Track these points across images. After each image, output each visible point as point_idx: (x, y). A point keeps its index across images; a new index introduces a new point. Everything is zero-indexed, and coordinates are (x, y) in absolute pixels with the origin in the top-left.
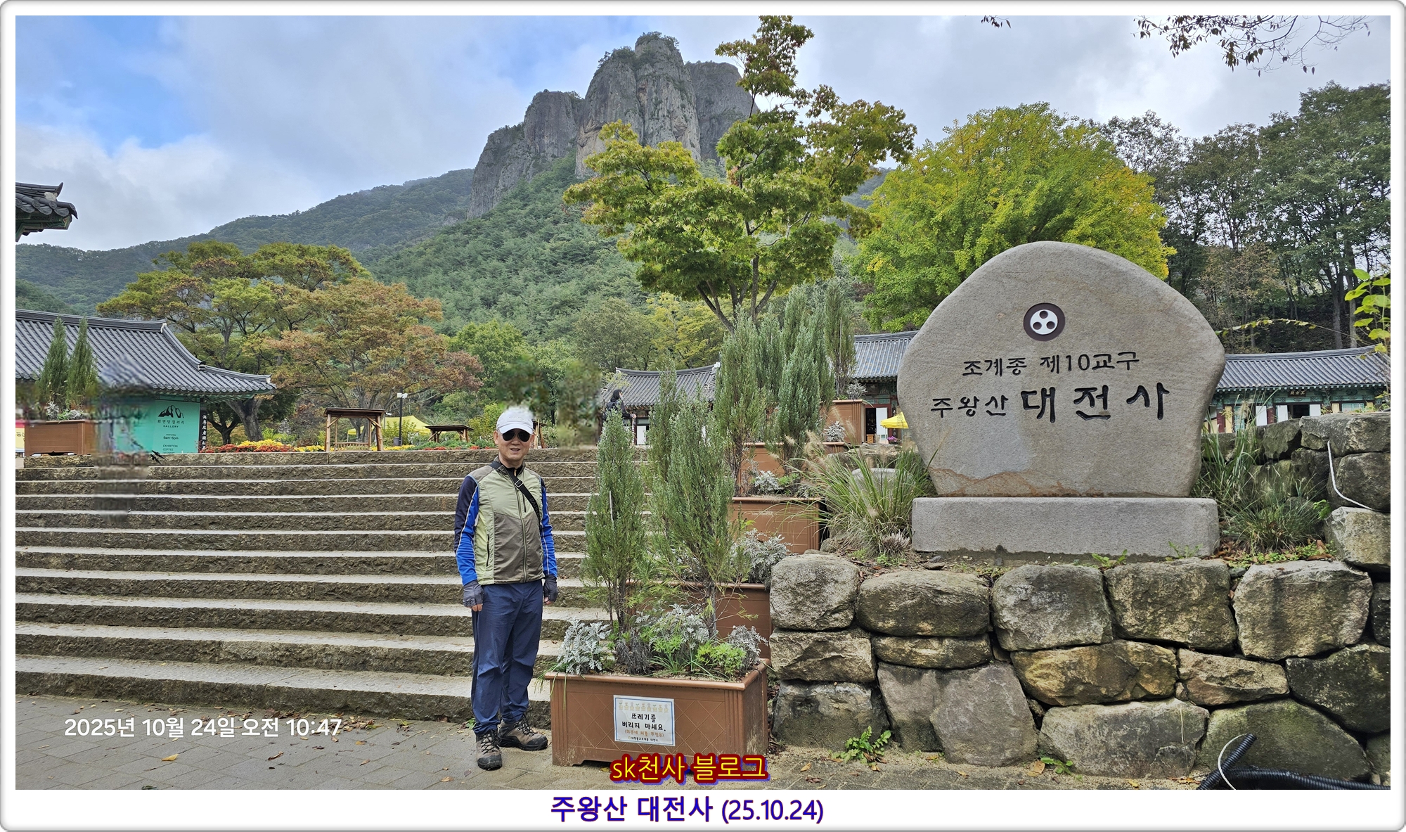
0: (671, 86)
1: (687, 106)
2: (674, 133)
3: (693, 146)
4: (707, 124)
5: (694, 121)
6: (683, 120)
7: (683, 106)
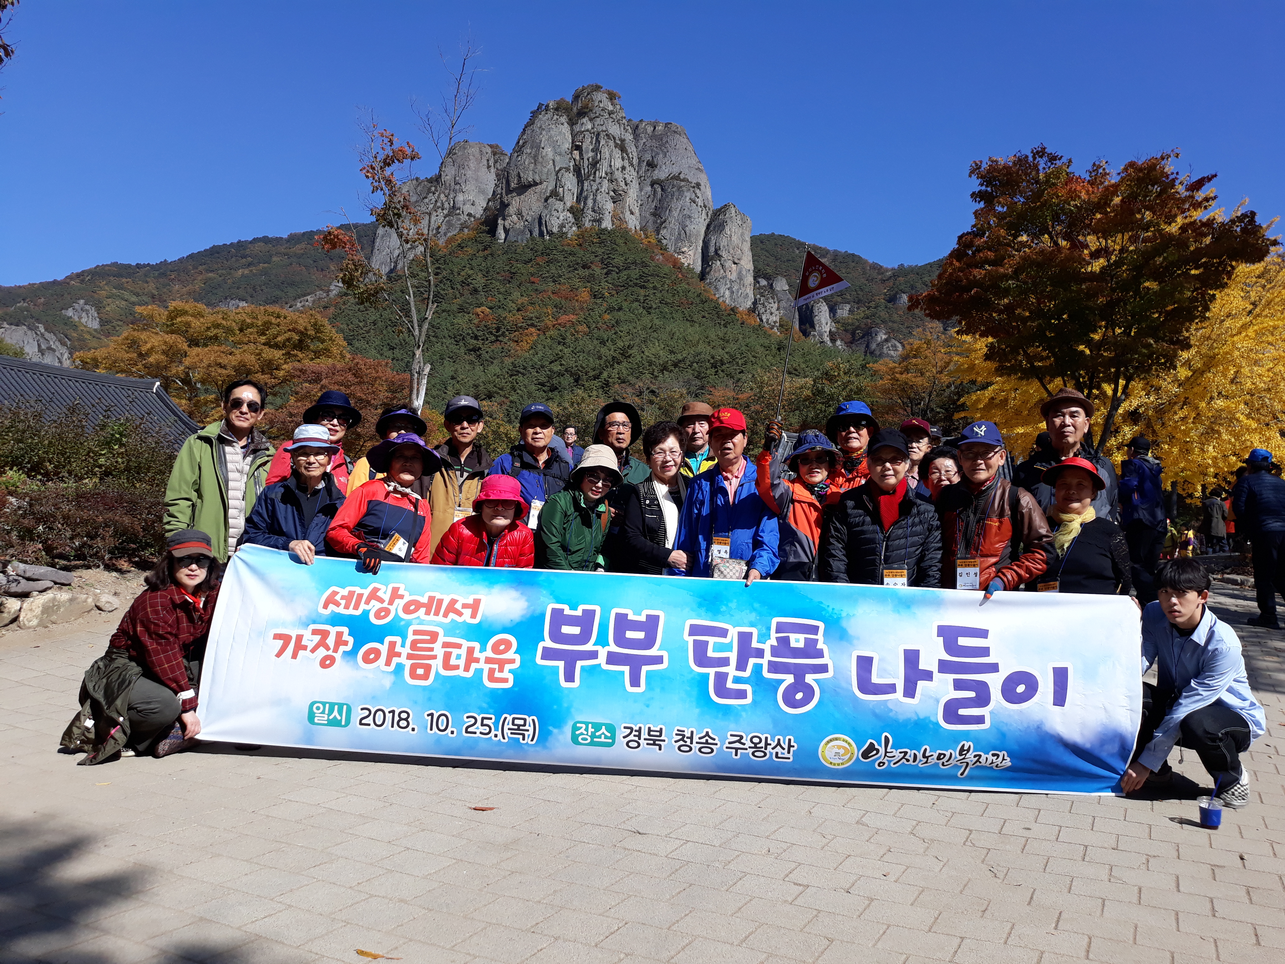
0: (611, 143)
1: (628, 169)
2: (612, 198)
3: (632, 213)
4: (649, 188)
5: (635, 186)
6: (622, 184)
7: (623, 168)
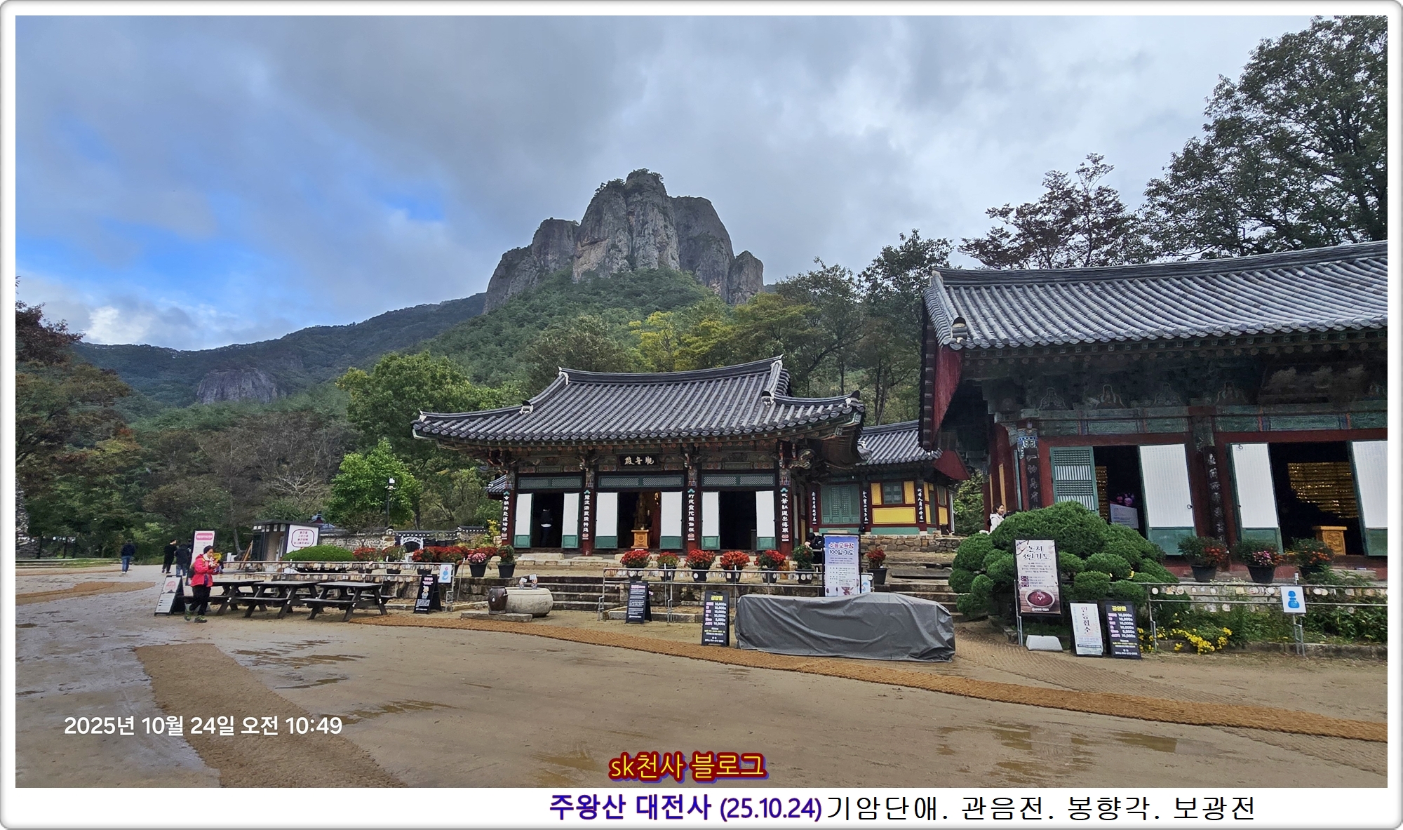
0: (656, 211)
1: (669, 227)
2: (658, 248)
4: (686, 242)
5: (674, 240)
6: (666, 238)
7: (666, 227)
